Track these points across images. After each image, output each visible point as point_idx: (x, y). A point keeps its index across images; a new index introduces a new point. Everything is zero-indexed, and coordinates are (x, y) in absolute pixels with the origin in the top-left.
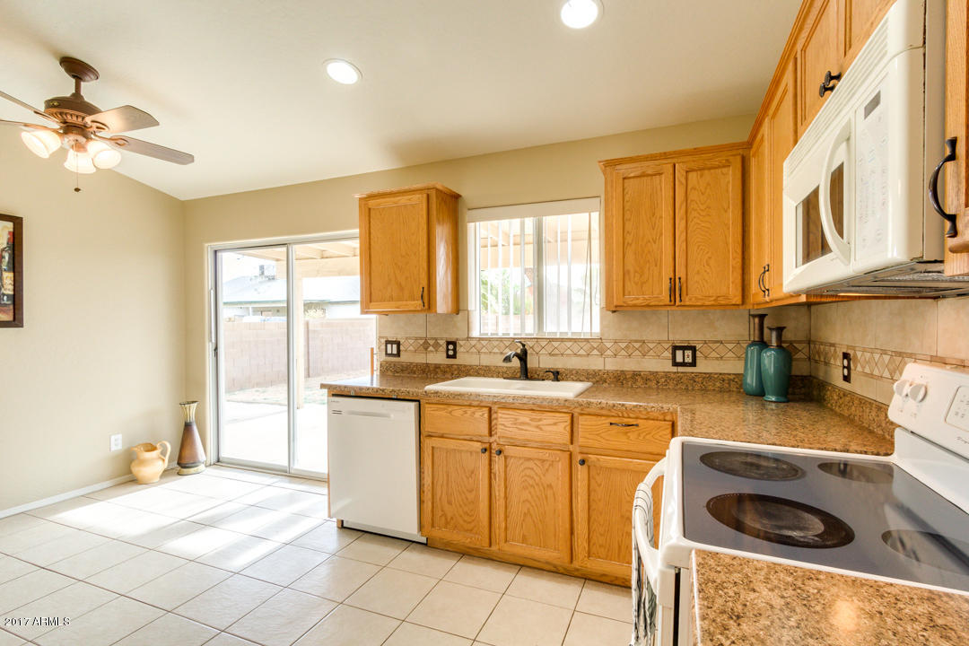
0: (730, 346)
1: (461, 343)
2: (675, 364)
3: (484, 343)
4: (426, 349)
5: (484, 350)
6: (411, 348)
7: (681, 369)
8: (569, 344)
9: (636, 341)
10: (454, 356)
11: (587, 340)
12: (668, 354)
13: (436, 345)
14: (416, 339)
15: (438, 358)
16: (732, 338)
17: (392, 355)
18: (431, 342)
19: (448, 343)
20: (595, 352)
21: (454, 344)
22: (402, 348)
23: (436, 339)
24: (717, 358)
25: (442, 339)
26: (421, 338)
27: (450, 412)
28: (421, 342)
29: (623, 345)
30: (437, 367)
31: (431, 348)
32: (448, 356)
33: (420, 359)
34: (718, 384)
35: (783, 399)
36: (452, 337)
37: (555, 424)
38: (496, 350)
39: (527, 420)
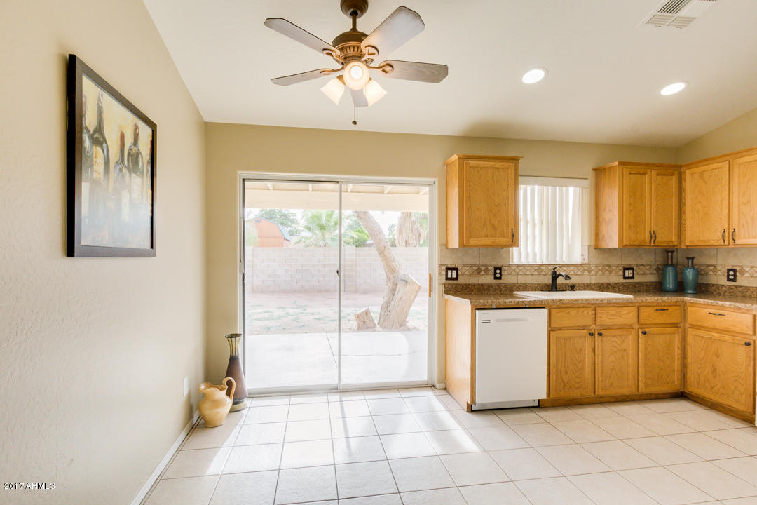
0: (648, 267)
1: (506, 268)
2: (625, 278)
3: (521, 268)
4: (479, 273)
5: (521, 273)
6: (467, 273)
7: (627, 281)
8: (572, 268)
9: (607, 265)
10: (500, 278)
11: (581, 265)
12: (621, 273)
13: (487, 271)
14: (472, 266)
15: (488, 279)
16: (649, 263)
17: (452, 279)
18: (483, 268)
19: (496, 269)
20: (586, 272)
21: (500, 269)
22: (459, 273)
23: (486, 266)
24: (642, 274)
25: (491, 266)
26: (475, 266)
27: (569, 313)
28: (475, 268)
29: (600, 268)
30: (490, 286)
31: (482, 273)
32: (496, 278)
33: (474, 281)
34: (645, 288)
35: (695, 292)
36: (499, 265)
37: (628, 313)
38: (528, 273)
39: (613, 312)
